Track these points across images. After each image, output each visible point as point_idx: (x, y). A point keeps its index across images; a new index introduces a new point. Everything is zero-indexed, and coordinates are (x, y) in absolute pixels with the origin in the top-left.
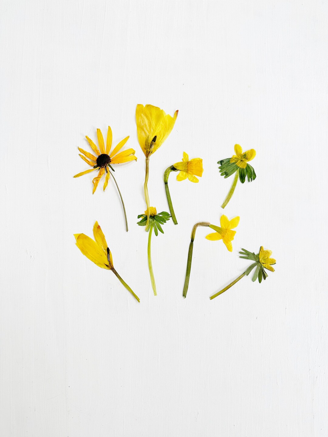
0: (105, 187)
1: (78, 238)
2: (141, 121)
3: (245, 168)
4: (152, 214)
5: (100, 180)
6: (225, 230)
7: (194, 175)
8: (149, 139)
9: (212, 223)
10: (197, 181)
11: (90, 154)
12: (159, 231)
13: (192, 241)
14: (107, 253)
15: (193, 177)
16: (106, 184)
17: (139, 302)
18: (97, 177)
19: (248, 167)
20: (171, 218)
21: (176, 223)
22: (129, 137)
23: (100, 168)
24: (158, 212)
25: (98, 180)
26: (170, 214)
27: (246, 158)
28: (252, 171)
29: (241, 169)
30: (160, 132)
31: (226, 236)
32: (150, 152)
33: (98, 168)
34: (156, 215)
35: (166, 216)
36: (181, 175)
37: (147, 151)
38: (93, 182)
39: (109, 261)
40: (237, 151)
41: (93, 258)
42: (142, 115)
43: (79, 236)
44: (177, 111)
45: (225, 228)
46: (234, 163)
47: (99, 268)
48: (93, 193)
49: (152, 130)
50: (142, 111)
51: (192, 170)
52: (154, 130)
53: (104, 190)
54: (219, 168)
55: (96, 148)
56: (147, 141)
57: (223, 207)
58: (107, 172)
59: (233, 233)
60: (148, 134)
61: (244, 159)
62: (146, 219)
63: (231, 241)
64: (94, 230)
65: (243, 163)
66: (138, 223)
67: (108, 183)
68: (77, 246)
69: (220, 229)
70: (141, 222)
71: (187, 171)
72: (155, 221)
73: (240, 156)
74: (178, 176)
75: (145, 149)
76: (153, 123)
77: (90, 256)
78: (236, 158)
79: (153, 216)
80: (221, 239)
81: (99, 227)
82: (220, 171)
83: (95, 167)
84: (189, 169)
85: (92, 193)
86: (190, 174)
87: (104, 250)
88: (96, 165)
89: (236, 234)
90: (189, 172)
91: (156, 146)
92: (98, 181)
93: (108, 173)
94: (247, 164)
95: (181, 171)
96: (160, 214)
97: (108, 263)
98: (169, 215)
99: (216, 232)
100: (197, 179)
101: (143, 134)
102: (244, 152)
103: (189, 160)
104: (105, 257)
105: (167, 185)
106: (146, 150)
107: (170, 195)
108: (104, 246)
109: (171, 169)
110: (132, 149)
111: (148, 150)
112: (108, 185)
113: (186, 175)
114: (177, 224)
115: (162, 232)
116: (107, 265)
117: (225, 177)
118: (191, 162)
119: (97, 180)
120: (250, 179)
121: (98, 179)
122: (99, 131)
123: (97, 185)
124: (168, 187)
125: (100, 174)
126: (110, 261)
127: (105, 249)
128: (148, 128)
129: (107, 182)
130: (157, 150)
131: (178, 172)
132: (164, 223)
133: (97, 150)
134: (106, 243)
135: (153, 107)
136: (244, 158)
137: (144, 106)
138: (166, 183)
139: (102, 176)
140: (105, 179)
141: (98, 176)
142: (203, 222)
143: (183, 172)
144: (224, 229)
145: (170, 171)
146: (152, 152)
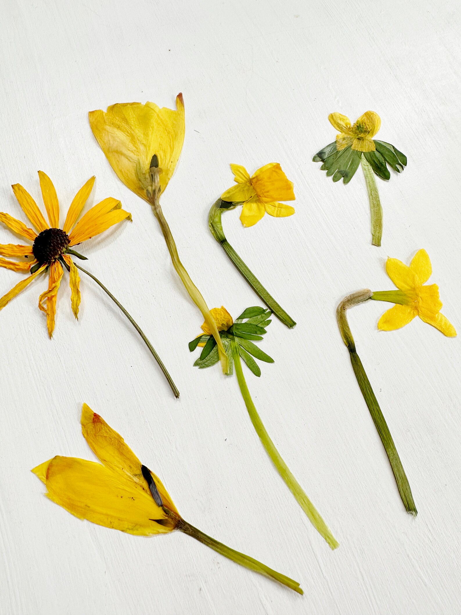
0: (77, 306)
1: (47, 477)
2: (109, 140)
3: (375, 150)
4: (223, 325)
5: (58, 296)
6: (412, 292)
7: (277, 203)
8: (142, 165)
9: (374, 289)
10: (290, 211)
11: (11, 246)
12: (259, 362)
13: (352, 349)
14: (145, 484)
15: (277, 205)
16: (75, 299)
17: (301, 592)
18: (46, 289)
19: (379, 145)
20: (272, 317)
21: (290, 323)
22: (93, 178)
23: (47, 268)
24: (235, 314)
25: (52, 297)
26: (264, 307)
27: (365, 131)
28: (393, 150)
29: (369, 155)
30: (160, 144)
31: (421, 304)
32: (154, 191)
33: (42, 269)
34: (233, 324)
35: (259, 317)
36: (247, 213)
37: (147, 190)
38: (41, 307)
39: (162, 506)
40: (339, 127)
41: (112, 517)
42: (108, 127)
43: (48, 469)
44: (180, 96)
45: (408, 288)
46: (346, 150)
47: (141, 539)
48: (50, 336)
49: (142, 148)
50: (105, 122)
51: (268, 192)
52: (145, 145)
53: (76, 314)
54: (323, 168)
55: (24, 226)
56: (138, 171)
57: (377, 242)
58: (69, 269)
59: (432, 291)
60: (135, 156)
61: (362, 135)
62: (212, 343)
63: (441, 312)
64: (86, 434)
65: (366, 143)
66: (196, 364)
67: (81, 294)
68: (52, 500)
69: (398, 295)
70: (203, 357)
71: (258, 199)
72: (237, 339)
73: (352, 131)
74: (242, 218)
75: (141, 189)
76: (138, 132)
77: (101, 514)
78: (344, 139)
79: (226, 329)
80: (414, 316)
81: (96, 419)
82: (328, 174)
83: (33, 271)
84: (259, 193)
85: (46, 335)
86: (266, 203)
87: (136, 479)
88: (33, 264)
89: (439, 291)
90: (264, 199)
91: (164, 173)
92: (54, 299)
93: (72, 269)
94: (375, 141)
95: (244, 204)
96: (241, 317)
97: (159, 514)
98: (264, 311)
99: (393, 305)
100: (287, 207)
101: (124, 161)
102: (355, 122)
103: (252, 175)
104: (146, 498)
105: (229, 245)
106: (145, 191)
107: (244, 264)
108: (130, 466)
109: (221, 207)
110: (111, 198)
111: (150, 188)
112: (81, 300)
113: (258, 206)
114: (295, 324)
115: (269, 360)
116: (159, 522)
117: (346, 182)
118: (257, 177)
119: (50, 299)
120: (398, 166)
121: (52, 294)
122: (19, 189)
123: (53, 312)
124: (231, 248)
125: (53, 281)
126: (164, 502)
127: (136, 475)
128: (131, 146)
129: (78, 292)
130: (170, 183)
131: (239, 208)
132: (262, 336)
133: (26, 231)
134: (133, 456)
135: (125, 105)
136: (361, 132)
137: (105, 110)
138: (222, 241)
139: (58, 284)
140: (69, 289)
141: (49, 288)
142: (353, 294)
143: (248, 205)
144: (409, 290)
145: (218, 212)
146: (159, 190)
